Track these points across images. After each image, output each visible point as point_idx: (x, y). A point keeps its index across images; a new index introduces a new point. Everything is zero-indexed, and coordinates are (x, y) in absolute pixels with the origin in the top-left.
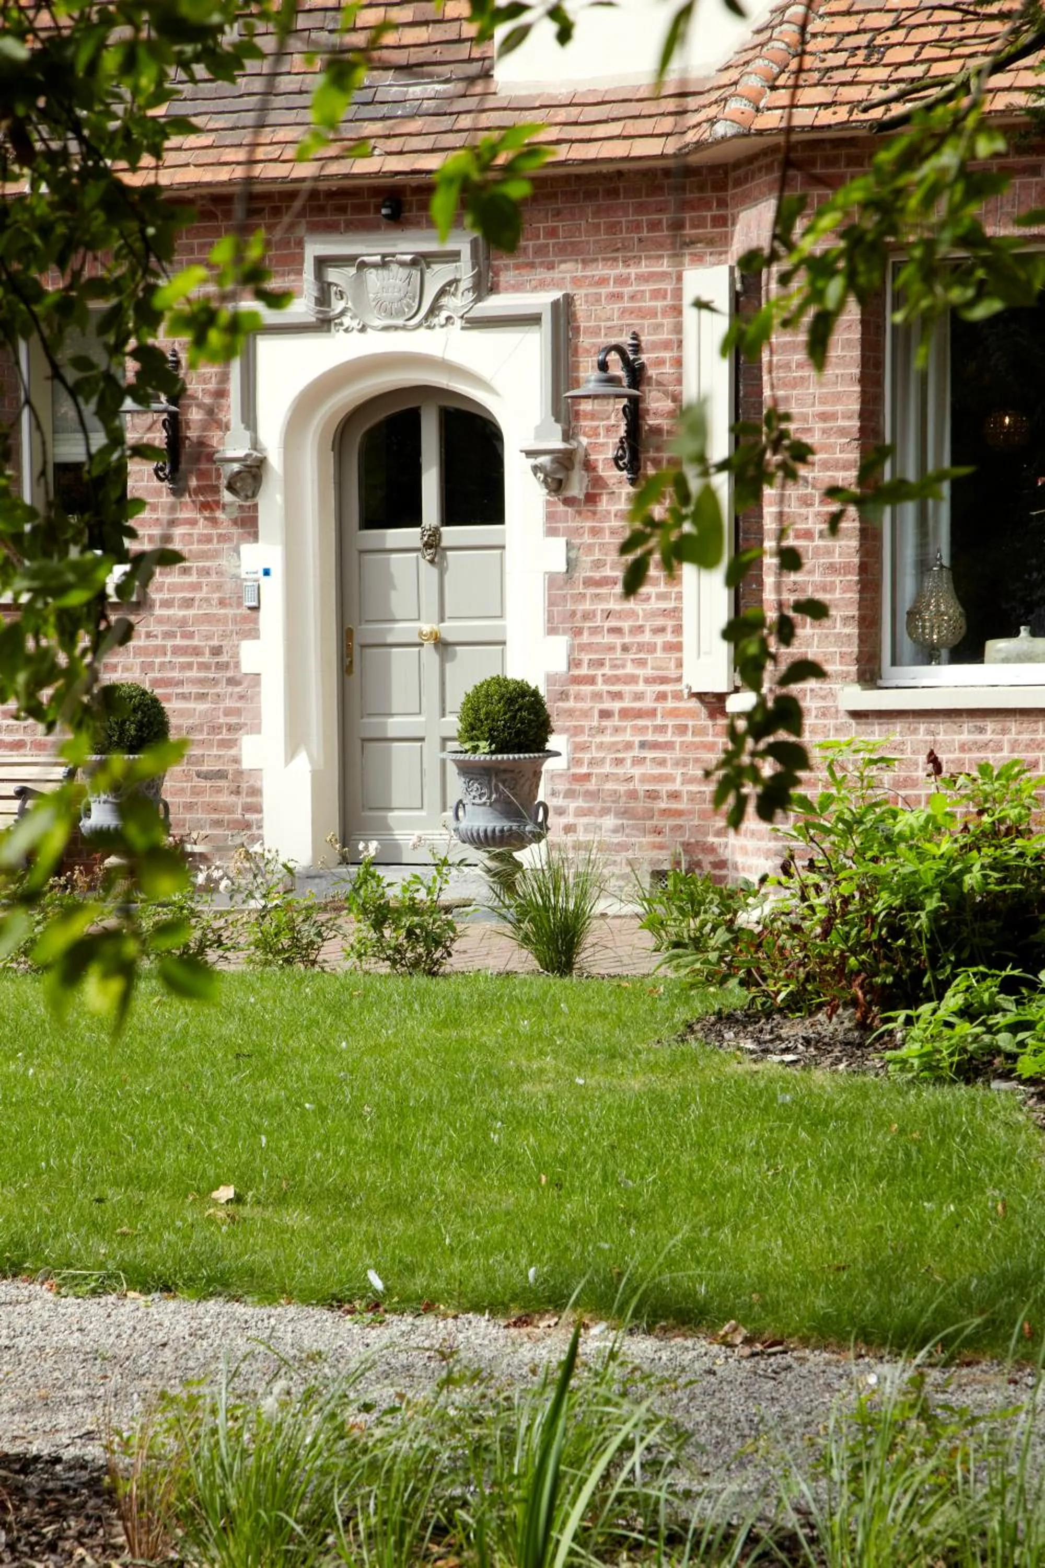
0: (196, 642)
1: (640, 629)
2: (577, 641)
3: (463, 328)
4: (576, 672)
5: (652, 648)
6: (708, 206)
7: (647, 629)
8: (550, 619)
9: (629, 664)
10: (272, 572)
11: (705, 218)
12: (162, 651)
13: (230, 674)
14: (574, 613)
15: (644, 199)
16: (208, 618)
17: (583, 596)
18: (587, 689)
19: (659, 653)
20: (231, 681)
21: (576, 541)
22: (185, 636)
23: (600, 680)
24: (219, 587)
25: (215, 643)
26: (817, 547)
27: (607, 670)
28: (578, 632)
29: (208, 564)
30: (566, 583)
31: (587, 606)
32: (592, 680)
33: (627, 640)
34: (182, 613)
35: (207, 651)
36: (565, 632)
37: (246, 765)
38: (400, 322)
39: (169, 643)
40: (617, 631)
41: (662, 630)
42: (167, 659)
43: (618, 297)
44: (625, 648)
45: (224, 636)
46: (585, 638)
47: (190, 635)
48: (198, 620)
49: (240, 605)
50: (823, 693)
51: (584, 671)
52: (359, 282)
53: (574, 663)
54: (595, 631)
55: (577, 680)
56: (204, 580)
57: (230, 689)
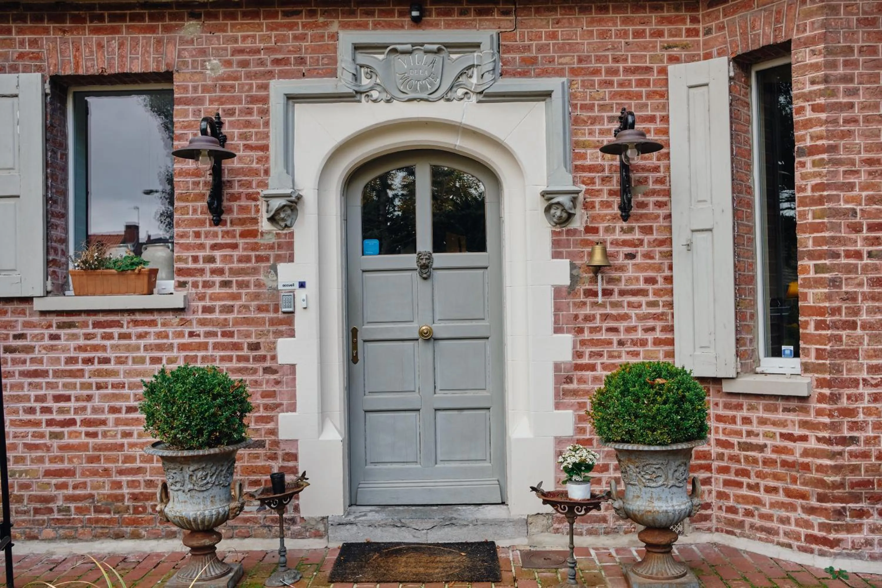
0: (235, 340)
1: (634, 329)
2: (581, 337)
3: (479, 102)
4: (579, 361)
5: (643, 343)
6: (683, 21)
7: (640, 329)
8: (556, 321)
9: (624, 355)
10: (307, 285)
11: (681, 30)
12: (204, 346)
13: (267, 364)
14: (576, 317)
15: (629, 15)
16: (247, 321)
17: (584, 304)
18: (589, 374)
19: (650, 347)
20: (267, 370)
21: (578, 262)
22: (224, 334)
23: (599, 367)
24: (257, 296)
25: (253, 340)
26: (866, 265)
27: (605, 360)
28: (580, 331)
29: (246, 278)
30: (569, 293)
31: (588, 311)
32: (592, 367)
33: (622, 336)
34: (223, 316)
35: (246, 346)
36: (568, 332)
37: (282, 435)
38: (424, 95)
39: (211, 341)
40: (615, 330)
41: (653, 329)
42: (209, 353)
43: (610, 83)
44: (621, 343)
45: (261, 334)
46: (586, 335)
47: (231, 334)
48: (236, 322)
49: (276, 310)
50: (874, 382)
51: (586, 360)
52: (387, 64)
53: (578, 355)
54: (593, 330)
55: (579, 367)
56: (243, 291)
57: (267, 376)
